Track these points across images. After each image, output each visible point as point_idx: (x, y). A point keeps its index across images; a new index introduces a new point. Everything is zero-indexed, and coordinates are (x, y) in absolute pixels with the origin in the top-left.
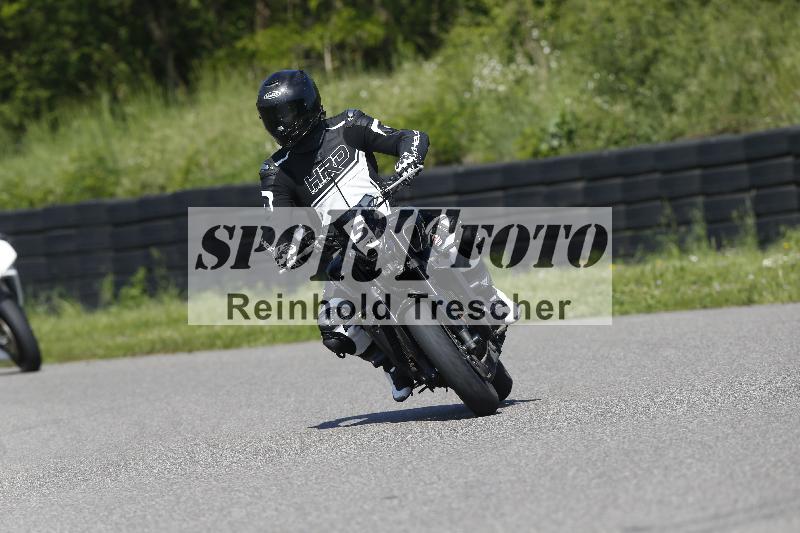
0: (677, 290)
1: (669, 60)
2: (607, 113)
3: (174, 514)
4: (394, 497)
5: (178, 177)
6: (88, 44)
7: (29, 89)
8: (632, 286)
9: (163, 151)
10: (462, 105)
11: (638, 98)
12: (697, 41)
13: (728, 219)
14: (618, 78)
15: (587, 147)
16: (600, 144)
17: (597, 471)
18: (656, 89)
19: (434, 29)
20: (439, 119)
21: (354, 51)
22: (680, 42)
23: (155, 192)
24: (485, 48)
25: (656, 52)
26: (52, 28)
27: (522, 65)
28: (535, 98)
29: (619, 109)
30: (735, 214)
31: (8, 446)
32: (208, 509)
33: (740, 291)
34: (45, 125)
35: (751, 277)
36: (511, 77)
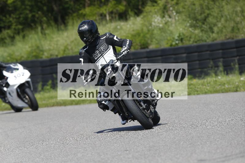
0: (214, 87)
1: (212, 17)
2: (193, 33)
3: (60, 155)
4: (127, 150)
5: (62, 52)
6: (34, 12)
7: (16, 25)
8: (201, 86)
9: (57, 45)
10: (149, 30)
11: (202, 28)
12: (221, 11)
13: (230, 66)
14: (196, 22)
15: (187, 43)
16: (191, 42)
17: (190, 143)
18: (208, 26)
19: (140, 7)
20: (142, 35)
21: (115, 14)
22: (215, 11)
23: (54, 57)
24: (156, 13)
25: (208, 15)
26: (23, 7)
27: (167, 18)
28: (171, 28)
29: (197, 32)
30: (232, 64)
31: (9, 135)
32: (71, 154)
33: (234, 88)
34: (21, 37)
35: (237, 83)
36: (164, 22)
